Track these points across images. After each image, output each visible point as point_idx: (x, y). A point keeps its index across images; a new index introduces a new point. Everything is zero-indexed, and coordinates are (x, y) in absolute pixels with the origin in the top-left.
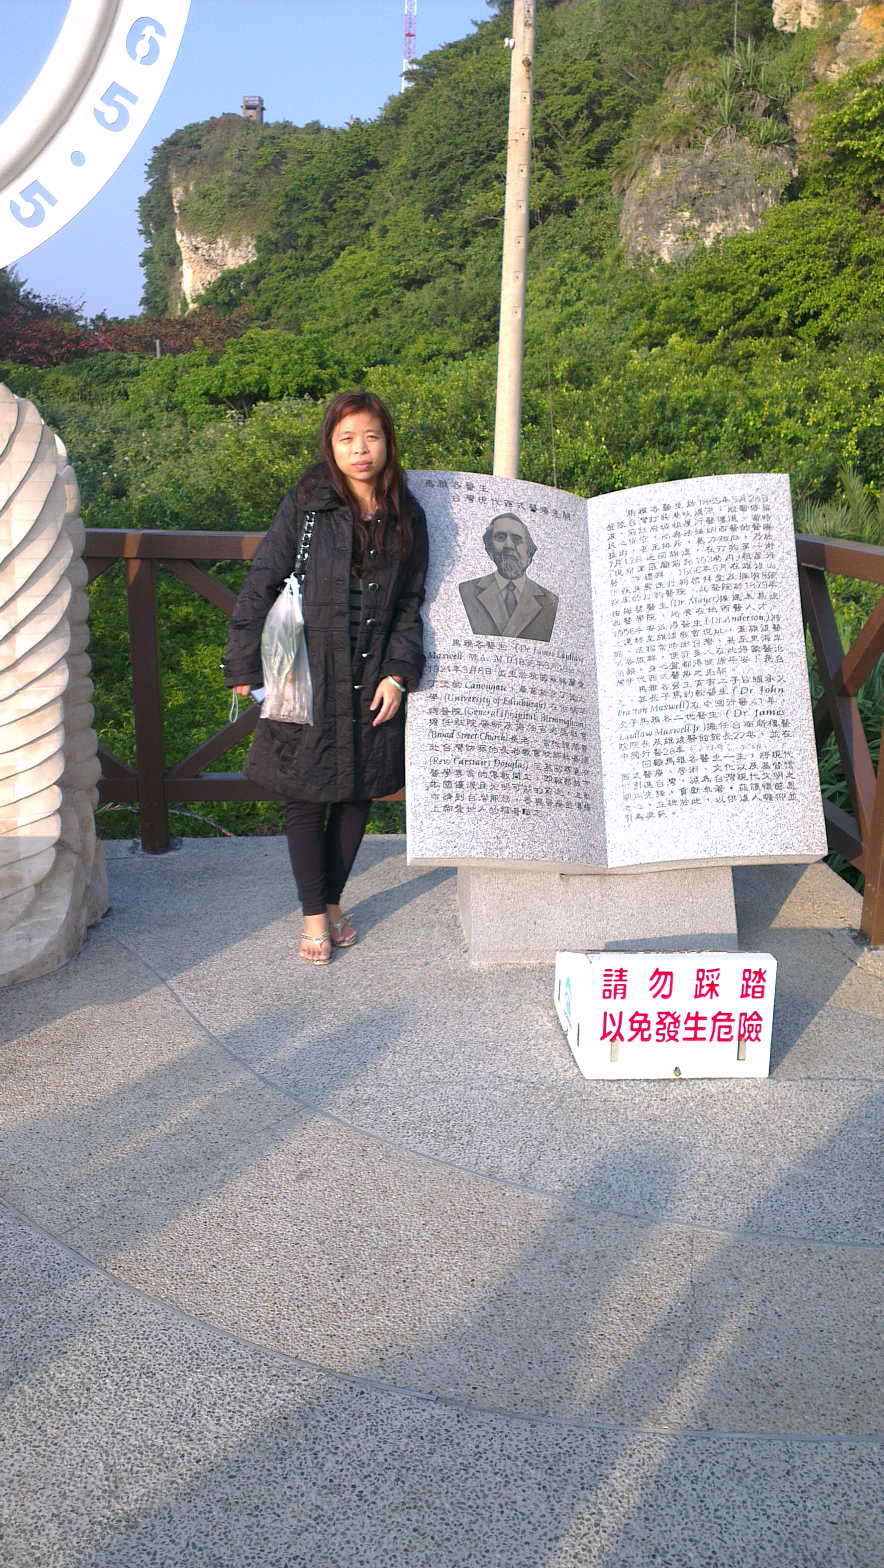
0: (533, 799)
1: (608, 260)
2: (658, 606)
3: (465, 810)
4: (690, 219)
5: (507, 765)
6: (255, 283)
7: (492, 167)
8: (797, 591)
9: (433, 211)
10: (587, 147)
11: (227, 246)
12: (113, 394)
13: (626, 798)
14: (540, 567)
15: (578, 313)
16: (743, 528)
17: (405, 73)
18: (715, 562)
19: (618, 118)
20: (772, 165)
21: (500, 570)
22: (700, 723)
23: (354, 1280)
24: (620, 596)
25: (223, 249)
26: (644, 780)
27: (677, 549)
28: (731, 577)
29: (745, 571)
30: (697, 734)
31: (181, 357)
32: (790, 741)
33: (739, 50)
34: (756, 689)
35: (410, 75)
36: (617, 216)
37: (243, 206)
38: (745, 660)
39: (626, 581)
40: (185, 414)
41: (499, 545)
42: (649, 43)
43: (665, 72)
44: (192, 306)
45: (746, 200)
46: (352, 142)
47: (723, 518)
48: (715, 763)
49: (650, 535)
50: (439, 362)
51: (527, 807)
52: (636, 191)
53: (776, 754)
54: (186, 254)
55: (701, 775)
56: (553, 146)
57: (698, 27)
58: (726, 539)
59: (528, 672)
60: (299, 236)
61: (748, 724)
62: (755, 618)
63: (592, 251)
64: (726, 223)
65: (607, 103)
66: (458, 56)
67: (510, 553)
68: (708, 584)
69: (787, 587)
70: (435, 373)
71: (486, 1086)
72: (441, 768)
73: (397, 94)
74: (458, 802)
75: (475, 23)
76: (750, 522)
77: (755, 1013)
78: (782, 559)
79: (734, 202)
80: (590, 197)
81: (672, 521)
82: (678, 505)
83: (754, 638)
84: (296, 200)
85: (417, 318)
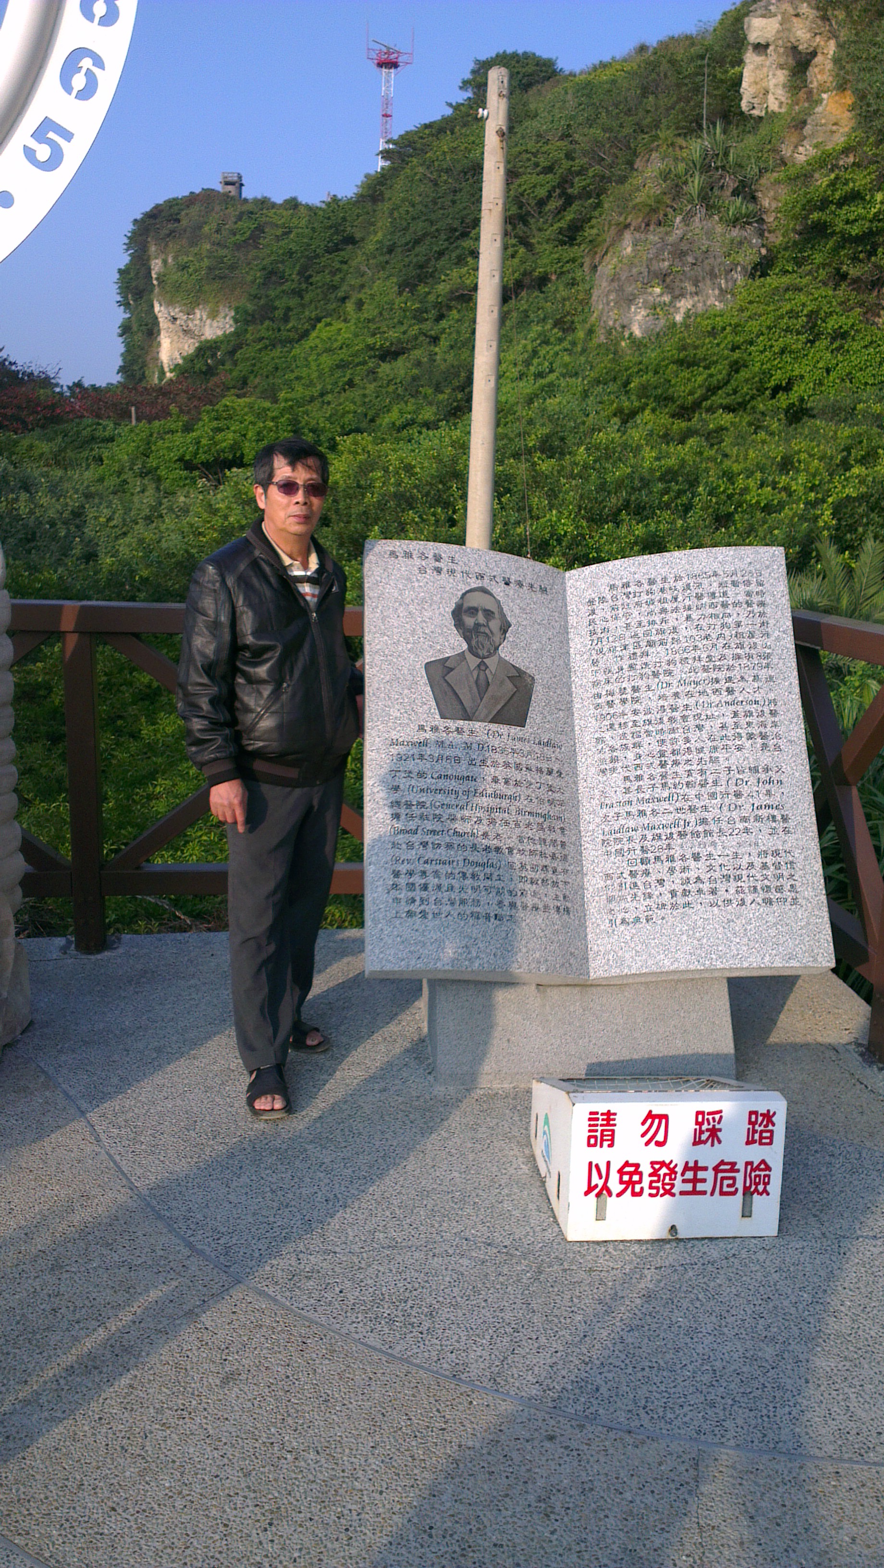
0: (506, 903)
1: (581, 334)
2: (643, 689)
3: (430, 916)
4: (661, 295)
5: (478, 864)
6: (232, 353)
7: (467, 243)
8: (796, 673)
9: (407, 285)
10: (559, 225)
11: (205, 317)
12: (87, 459)
13: (610, 900)
14: (515, 645)
15: (551, 385)
16: (735, 604)
17: (381, 152)
18: (704, 642)
19: (590, 198)
20: (741, 243)
21: (470, 649)
22: (691, 818)
23: (285, 1529)
24: (602, 677)
25: (201, 319)
26: (629, 880)
27: (664, 626)
28: (723, 657)
29: (739, 651)
30: (689, 829)
31: (156, 423)
32: (791, 838)
33: (709, 133)
34: (753, 780)
35: (386, 154)
36: (589, 293)
37: (221, 278)
38: (739, 749)
39: (608, 660)
40: (159, 480)
41: (469, 621)
42: (621, 126)
43: (635, 154)
44: (169, 375)
45: (716, 277)
46: (329, 218)
47: (713, 594)
48: (708, 863)
49: (635, 613)
50: (414, 431)
51: (499, 911)
52: (607, 268)
53: (776, 853)
54: (163, 323)
55: (693, 875)
56: (526, 223)
57: (668, 109)
58: (717, 616)
59: (501, 761)
60: (276, 308)
61: (744, 819)
62: (750, 702)
63: (565, 325)
64: (696, 299)
65: (579, 183)
66: (433, 135)
67: (482, 629)
68: (697, 664)
69: (784, 669)
70: (409, 441)
71: (451, 1251)
72: (403, 868)
73: (372, 172)
74: (422, 907)
75: (450, 105)
76: (742, 598)
77: (763, 1162)
78: (778, 639)
79: (704, 278)
80: (562, 273)
81: (657, 596)
82: (664, 580)
83: (749, 724)
84: (272, 273)
85: (391, 388)
